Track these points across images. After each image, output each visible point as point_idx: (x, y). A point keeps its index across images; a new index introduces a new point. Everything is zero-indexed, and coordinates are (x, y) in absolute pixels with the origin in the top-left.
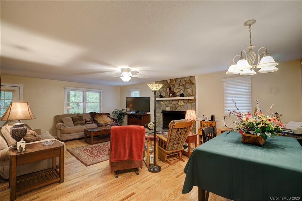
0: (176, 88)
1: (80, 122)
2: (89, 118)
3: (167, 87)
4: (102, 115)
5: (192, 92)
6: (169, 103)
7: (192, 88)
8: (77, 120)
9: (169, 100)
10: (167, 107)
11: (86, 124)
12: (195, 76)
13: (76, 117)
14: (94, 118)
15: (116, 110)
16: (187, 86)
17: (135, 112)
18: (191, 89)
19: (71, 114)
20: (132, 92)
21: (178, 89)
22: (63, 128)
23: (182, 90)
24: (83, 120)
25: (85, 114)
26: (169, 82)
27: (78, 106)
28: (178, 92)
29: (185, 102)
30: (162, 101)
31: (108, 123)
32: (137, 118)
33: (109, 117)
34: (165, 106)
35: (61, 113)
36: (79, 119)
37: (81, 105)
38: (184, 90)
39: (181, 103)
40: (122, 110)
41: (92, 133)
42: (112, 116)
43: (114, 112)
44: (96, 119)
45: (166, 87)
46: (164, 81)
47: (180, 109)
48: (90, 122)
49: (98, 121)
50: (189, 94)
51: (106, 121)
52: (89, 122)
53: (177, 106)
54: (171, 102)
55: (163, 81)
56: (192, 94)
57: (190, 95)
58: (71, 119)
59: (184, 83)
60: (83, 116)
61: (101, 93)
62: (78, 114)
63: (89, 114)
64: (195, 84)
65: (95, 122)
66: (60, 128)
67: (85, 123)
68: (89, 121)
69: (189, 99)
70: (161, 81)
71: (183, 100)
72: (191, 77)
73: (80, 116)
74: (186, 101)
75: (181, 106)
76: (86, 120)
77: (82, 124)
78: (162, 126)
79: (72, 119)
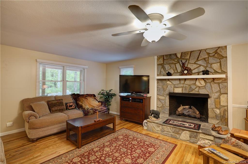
0: (191, 63)
1: (59, 108)
2: (71, 101)
3: (176, 62)
4: (87, 97)
5: (221, 68)
6: (180, 83)
7: (220, 62)
8: (55, 105)
9: (180, 79)
10: (177, 89)
11: (67, 109)
12: (226, 47)
13: (53, 101)
14: (78, 102)
15: (103, 90)
16: (211, 60)
17: (130, 94)
18: (219, 64)
19: (47, 97)
20: (122, 70)
21: (196, 65)
22: (33, 119)
23: (203, 66)
24: (63, 105)
25: (65, 96)
26: (179, 56)
27: (55, 84)
28: (194, 69)
29: (207, 81)
30: (169, 81)
31: (96, 108)
32: (135, 101)
33: (96, 99)
34: (173, 86)
35: (31, 96)
36: (58, 104)
37: (59, 85)
38: (206, 65)
39: (200, 83)
40: (110, 91)
41: (80, 129)
42: (98, 97)
43: (101, 93)
44: (80, 103)
45: (174, 62)
46: (172, 55)
47: (199, 91)
48: (73, 107)
49: (83, 105)
50: (215, 70)
51: (93, 105)
52: (71, 108)
53: (193, 87)
54: (182, 82)
55: (170, 55)
56: (220, 71)
57: (216, 72)
58: (46, 104)
59: (207, 56)
60: (62, 100)
61: (86, 70)
62: (56, 97)
63: (71, 96)
64: (226, 57)
65: (79, 107)
66: (28, 120)
67: (65, 108)
68: (71, 106)
69: (215, 78)
70: (166, 55)
71: (203, 79)
72: (219, 47)
73: (59, 100)
74: (210, 81)
75: (199, 87)
76: (66, 104)
77: (61, 111)
78: (168, 112)
79: (48, 104)
